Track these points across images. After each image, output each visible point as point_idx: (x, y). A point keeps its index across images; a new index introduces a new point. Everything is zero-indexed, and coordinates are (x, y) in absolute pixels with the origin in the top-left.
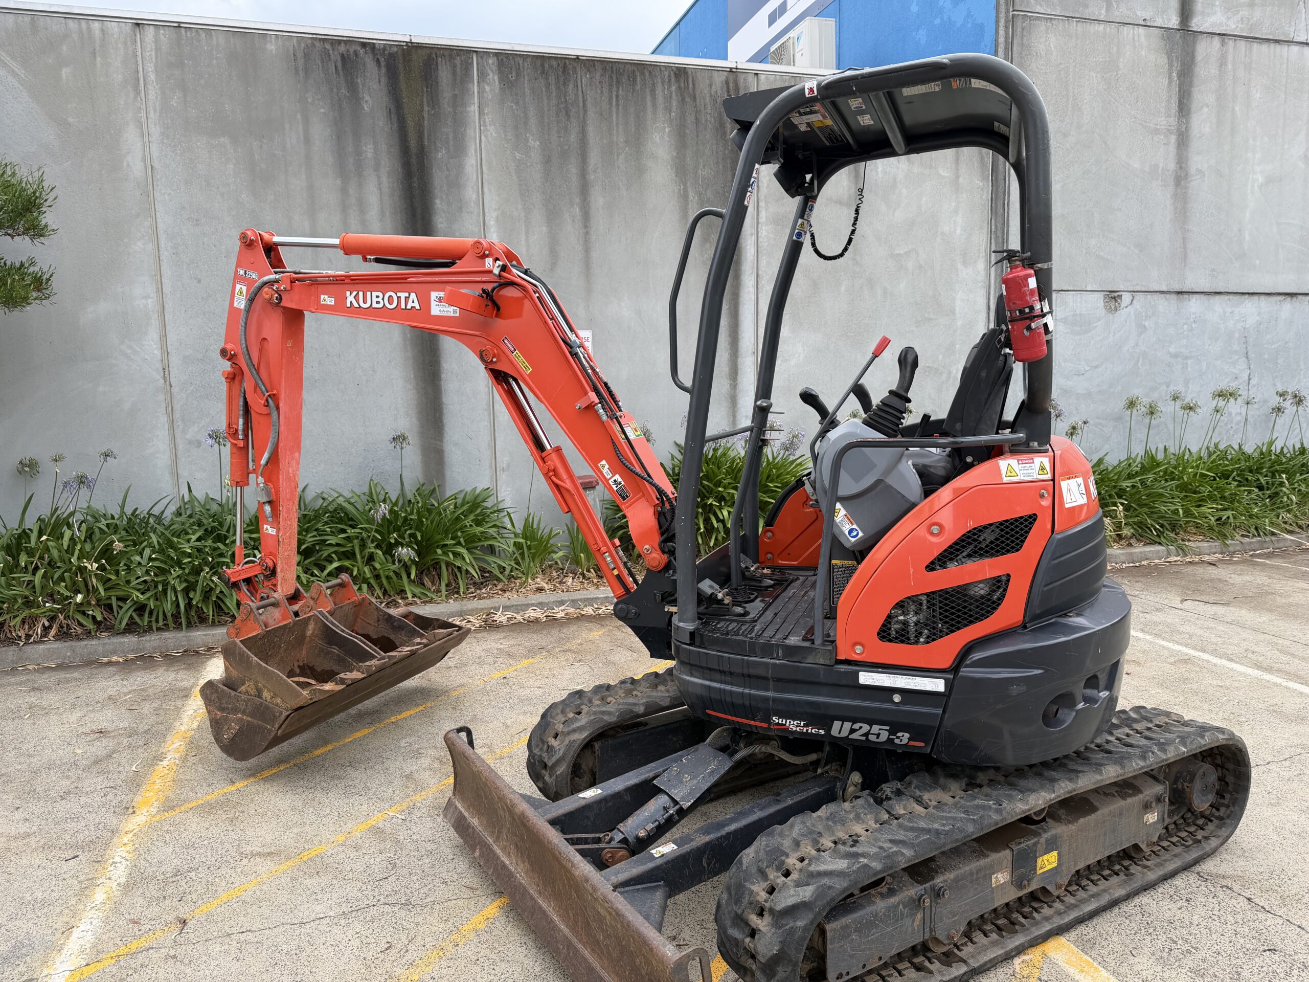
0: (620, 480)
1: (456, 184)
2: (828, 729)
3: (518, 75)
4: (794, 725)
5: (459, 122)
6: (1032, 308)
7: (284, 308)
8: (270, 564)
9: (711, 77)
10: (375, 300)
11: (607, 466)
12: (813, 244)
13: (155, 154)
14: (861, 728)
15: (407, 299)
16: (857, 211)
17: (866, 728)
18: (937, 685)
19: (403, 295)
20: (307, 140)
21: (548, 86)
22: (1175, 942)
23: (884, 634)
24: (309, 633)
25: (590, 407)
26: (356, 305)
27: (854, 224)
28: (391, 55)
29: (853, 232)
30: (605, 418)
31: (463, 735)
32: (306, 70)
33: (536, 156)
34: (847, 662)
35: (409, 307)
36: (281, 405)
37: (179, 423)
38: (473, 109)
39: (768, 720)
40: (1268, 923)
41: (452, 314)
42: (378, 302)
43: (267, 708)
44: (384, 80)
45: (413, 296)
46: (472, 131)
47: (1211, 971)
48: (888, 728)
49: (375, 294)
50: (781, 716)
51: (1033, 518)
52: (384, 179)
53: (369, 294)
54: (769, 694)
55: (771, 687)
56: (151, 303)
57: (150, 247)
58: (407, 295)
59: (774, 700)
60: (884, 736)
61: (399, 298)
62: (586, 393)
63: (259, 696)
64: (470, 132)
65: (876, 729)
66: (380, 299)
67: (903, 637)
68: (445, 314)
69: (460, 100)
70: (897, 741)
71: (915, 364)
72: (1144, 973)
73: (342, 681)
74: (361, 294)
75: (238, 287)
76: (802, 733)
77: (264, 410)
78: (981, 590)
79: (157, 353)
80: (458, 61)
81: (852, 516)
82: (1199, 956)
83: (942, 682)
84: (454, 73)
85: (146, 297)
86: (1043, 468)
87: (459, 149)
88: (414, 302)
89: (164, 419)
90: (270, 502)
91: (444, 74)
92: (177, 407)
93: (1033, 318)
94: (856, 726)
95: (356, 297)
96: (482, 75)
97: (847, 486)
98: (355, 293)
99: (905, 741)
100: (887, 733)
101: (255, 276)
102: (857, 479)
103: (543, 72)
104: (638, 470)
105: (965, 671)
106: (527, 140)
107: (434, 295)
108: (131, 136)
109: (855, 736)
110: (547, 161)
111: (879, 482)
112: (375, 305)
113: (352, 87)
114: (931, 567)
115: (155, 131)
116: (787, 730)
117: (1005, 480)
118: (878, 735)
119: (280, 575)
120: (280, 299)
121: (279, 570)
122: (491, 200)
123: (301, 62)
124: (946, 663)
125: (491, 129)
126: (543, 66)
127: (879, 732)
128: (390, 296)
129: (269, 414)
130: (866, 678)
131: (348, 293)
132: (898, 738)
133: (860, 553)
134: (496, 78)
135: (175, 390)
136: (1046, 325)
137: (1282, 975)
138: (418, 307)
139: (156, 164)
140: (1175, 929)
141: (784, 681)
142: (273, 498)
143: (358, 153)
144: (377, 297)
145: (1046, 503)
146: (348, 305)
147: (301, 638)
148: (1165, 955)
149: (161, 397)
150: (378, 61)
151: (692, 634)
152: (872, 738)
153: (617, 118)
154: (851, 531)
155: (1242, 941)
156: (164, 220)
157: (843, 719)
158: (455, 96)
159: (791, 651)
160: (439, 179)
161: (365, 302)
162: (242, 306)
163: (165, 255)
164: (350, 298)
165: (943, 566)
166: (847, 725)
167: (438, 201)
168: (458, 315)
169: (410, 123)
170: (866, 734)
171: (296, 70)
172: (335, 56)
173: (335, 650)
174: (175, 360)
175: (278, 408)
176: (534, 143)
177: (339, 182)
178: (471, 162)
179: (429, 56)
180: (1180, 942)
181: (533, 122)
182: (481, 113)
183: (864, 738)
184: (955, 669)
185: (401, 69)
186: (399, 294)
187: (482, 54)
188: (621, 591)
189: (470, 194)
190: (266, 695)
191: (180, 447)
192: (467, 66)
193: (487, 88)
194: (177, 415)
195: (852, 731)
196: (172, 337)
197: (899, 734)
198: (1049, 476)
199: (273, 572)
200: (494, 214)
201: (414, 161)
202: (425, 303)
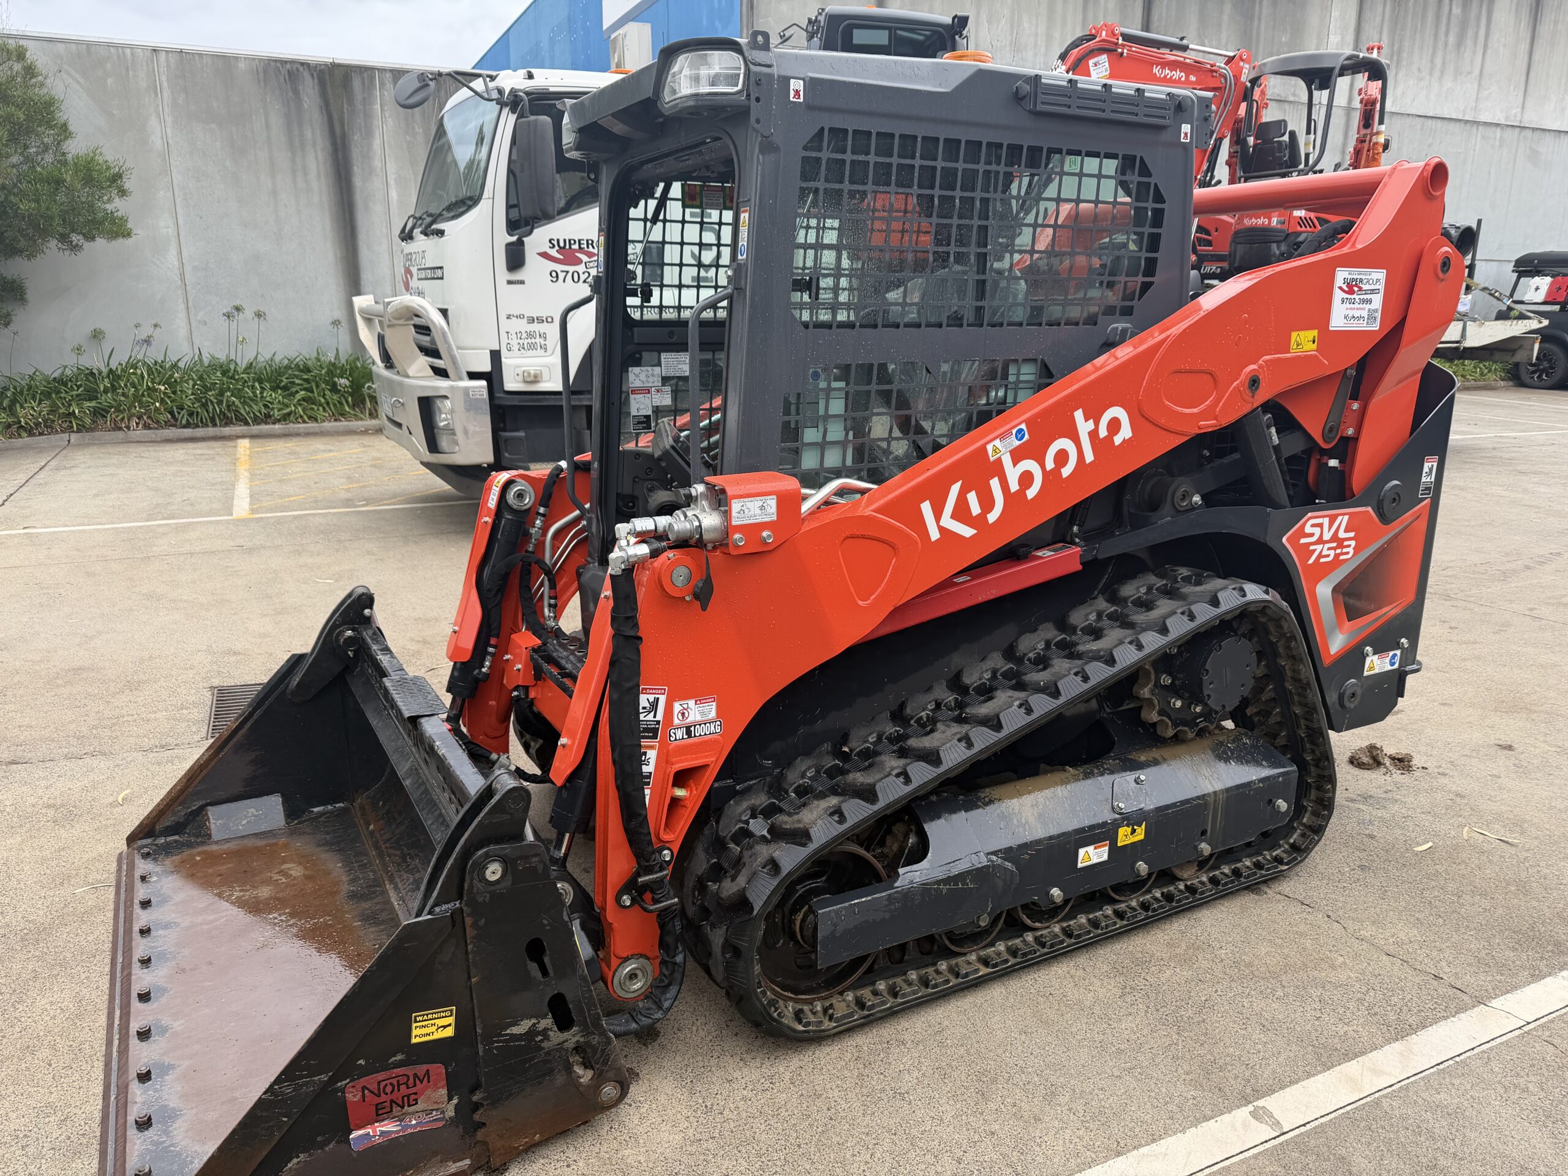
1: (367, 157)
5: (368, 116)
13: (169, 135)
20: (268, 126)
28: (321, 71)
32: (265, 81)
37: (192, 310)
38: (377, 107)
44: (317, 88)
46: (377, 122)
52: (320, 153)
56: (171, 231)
57: (170, 194)
64: (375, 123)
69: (368, 101)
79: (176, 263)
80: (365, 75)
84: (363, 83)
85: (168, 227)
87: (369, 133)
89: (182, 306)
91: (357, 84)
92: (190, 299)
96: (382, 84)
106: (414, 128)
108: (153, 122)
113: (296, 92)
115: (169, 120)
122: (391, 168)
123: (261, 75)
125: (390, 120)
134: (391, 86)
135: (188, 288)
139: (170, 141)
143: (302, 135)
149: (180, 292)
150: (312, 75)
156: (177, 178)
158: (364, 98)
160: (356, 153)
163: (178, 200)
167: (355, 168)
169: (335, 116)
171: (259, 82)
172: (284, 72)
174: (188, 269)
176: (419, 130)
177: (289, 154)
178: (377, 143)
179: (346, 71)
182: (382, 110)
185: (327, 78)
187: (382, 70)
189: (377, 163)
191: (193, 325)
192: (372, 78)
193: (386, 93)
194: (190, 304)
196: (185, 254)
200: (394, 177)
201: (339, 141)
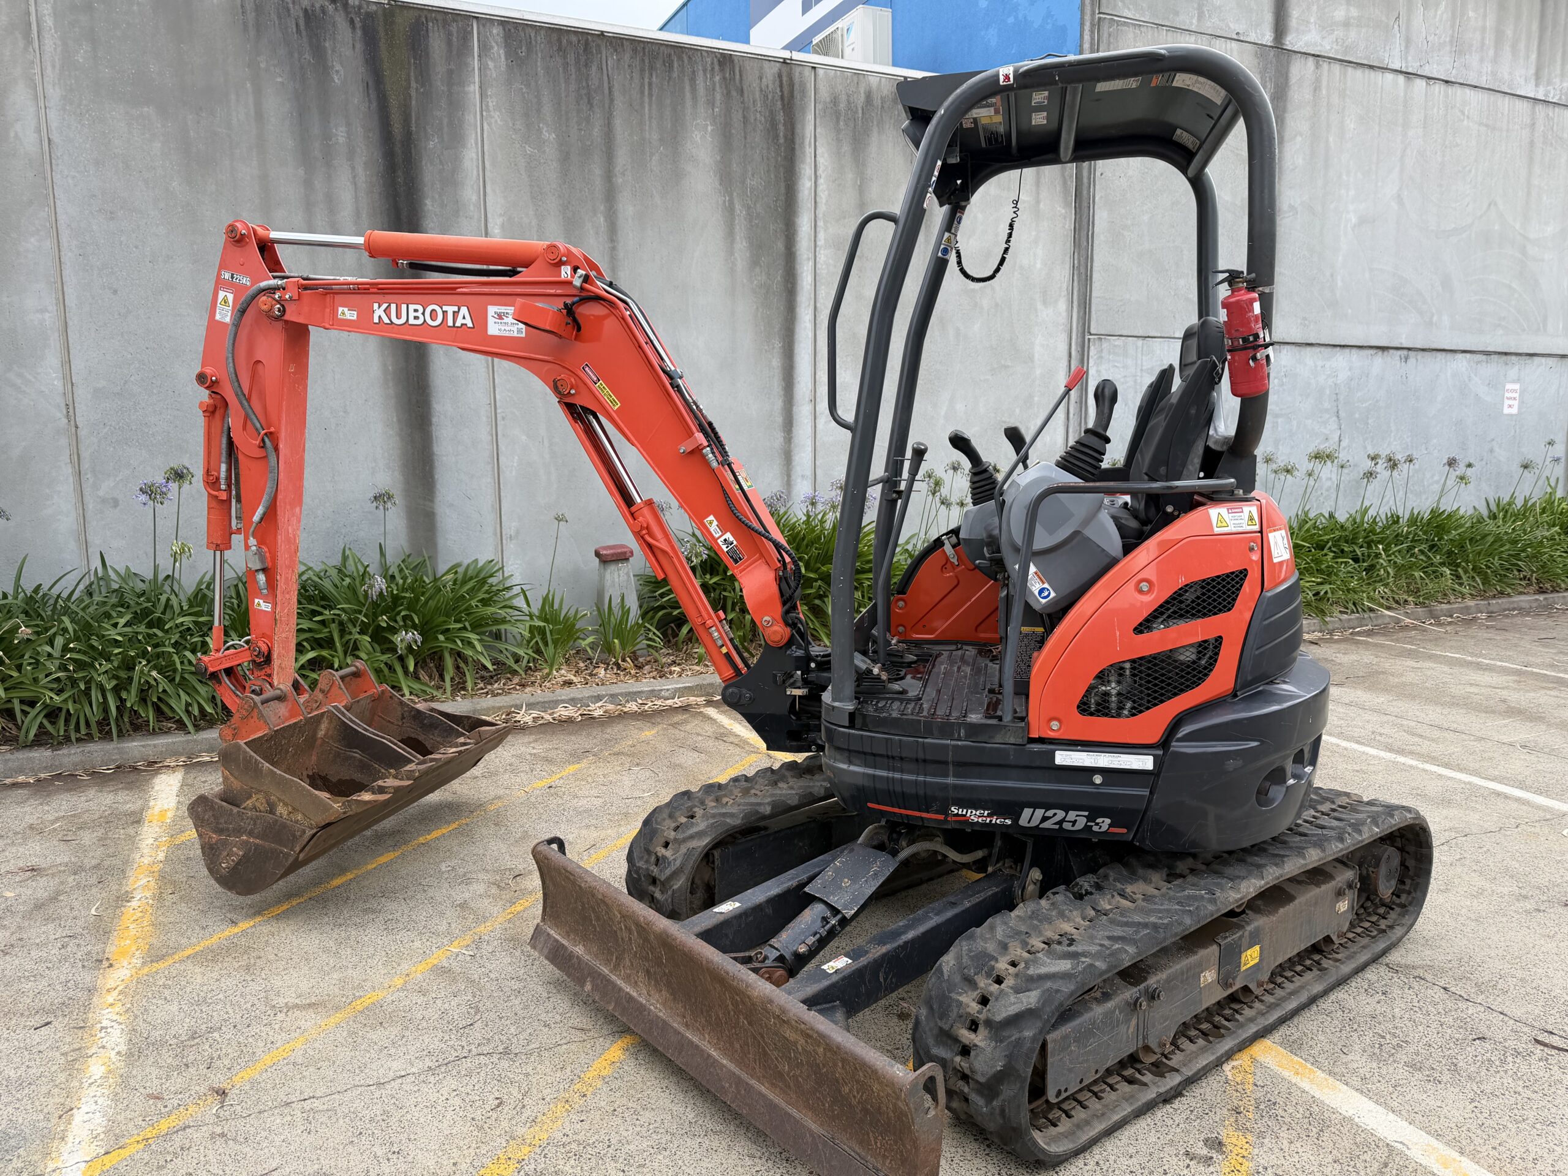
0: (731, 539)
1: (451, 180)
2: (1016, 817)
3: (529, 50)
4: (975, 816)
5: (456, 105)
6: (1256, 336)
7: (286, 322)
8: (264, 648)
9: (762, 68)
10: (412, 314)
11: (715, 523)
12: (959, 263)
13: (54, 124)
14: (1055, 814)
15: (455, 314)
16: (1011, 226)
17: (1061, 814)
18: (1144, 762)
19: (451, 309)
20: (260, 116)
21: (566, 65)
22: (1383, 1037)
23: (1083, 708)
24: (321, 733)
25: (697, 451)
26: (386, 320)
27: (1008, 241)
28: (369, 15)
29: (1006, 250)
30: (715, 464)
31: (555, 846)
32: (258, 26)
33: (551, 152)
34: (1041, 740)
35: (458, 324)
36: (281, 446)
37: (89, 476)
38: (473, 89)
39: (945, 811)
40: (1470, 1012)
41: (515, 334)
42: (416, 318)
43: (284, 826)
44: (359, 46)
45: (464, 310)
46: (472, 118)
47: (1427, 1064)
48: (1086, 813)
49: (412, 307)
50: (961, 804)
51: (1243, 573)
52: (360, 170)
53: (404, 307)
54: (950, 780)
55: (951, 773)
56: (50, 318)
57: (48, 244)
58: (456, 309)
59: (955, 787)
60: (1081, 823)
61: (445, 313)
62: (691, 434)
63: (272, 811)
64: (469, 118)
65: (1072, 815)
66: (419, 314)
67: (1103, 709)
68: (507, 334)
69: (456, 77)
70: (1095, 828)
71: (1114, 399)
72: (1361, 1071)
73: (382, 790)
74: (393, 306)
75: (221, 294)
76: (984, 825)
77: (259, 453)
78: (1189, 656)
79: (58, 384)
80: (454, 28)
81: (1043, 575)
82: (1411, 1049)
83: (1151, 758)
84: (449, 43)
85: (43, 311)
86: (1251, 519)
87: (455, 138)
88: (464, 318)
89: (68, 470)
90: (264, 570)
91: (436, 44)
92: (86, 454)
93: (1256, 348)
94: (1050, 813)
95: (387, 311)
96: (484, 48)
97: (1043, 540)
98: (385, 306)
99: (1105, 827)
100: (1085, 820)
101: (246, 281)
102: (1051, 531)
103: (560, 49)
104: (755, 524)
105: (1176, 746)
106: (539, 130)
107: (492, 310)
108: (20, 97)
109: (1047, 825)
110: (565, 158)
111: (1076, 533)
112: (412, 321)
113: (318, 52)
114: (1139, 630)
115: (55, 93)
116: (967, 822)
117: (1217, 530)
118: (1074, 823)
119: (276, 662)
120: (283, 311)
121: (275, 656)
122: (495, 203)
123: (251, 16)
124: (1155, 737)
125: (496, 115)
126: (559, 41)
127: (1077, 820)
128: (433, 310)
129: (266, 457)
130: (1062, 758)
131: (376, 306)
132: (1097, 824)
133: (1052, 617)
134: (502, 51)
135: (82, 433)
136: (1268, 357)
137: (1497, 1063)
138: (470, 325)
139: (56, 138)
140: (1380, 1023)
141: (965, 765)
142: (268, 564)
143: (327, 136)
144: (416, 311)
145: (1255, 557)
146: (376, 320)
147: (311, 741)
148: (1377, 1051)
149: (63, 441)
150: (352, 22)
151: (852, 716)
152: (1067, 826)
153: (650, 110)
154: (1041, 591)
155: (1449, 1031)
156: (67, 210)
157: (1035, 806)
158: (450, 72)
159: (974, 730)
160: (429, 173)
161: (398, 317)
162: (228, 320)
163: (68, 256)
164: (379, 312)
165: (1149, 629)
166: (1040, 813)
167: (428, 202)
168: (523, 335)
169: (394, 102)
170: (1060, 823)
171: (245, 25)
172: (297, 11)
173: (357, 755)
174: (82, 394)
175: (276, 449)
176: (549, 136)
177: (301, 172)
178: (470, 156)
179: (418, 19)
180: (1388, 1036)
181: (547, 109)
182: (483, 95)
183: (1057, 827)
184: (1165, 743)
185: (382, 34)
186: (445, 308)
187: (485, 20)
188: (729, 672)
189: (469, 194)
190: (281, 810)
191: (90, 506)
192: (466, 36)
193: (491, 64)
194: (86, 465)
195: (1045, 819)
196: (78, 364)
197: (1099, 820)
198: (1257, 528)
199: (268, 659)
200: (499, 221)
201: (398, 149)
202: (480, 319)
